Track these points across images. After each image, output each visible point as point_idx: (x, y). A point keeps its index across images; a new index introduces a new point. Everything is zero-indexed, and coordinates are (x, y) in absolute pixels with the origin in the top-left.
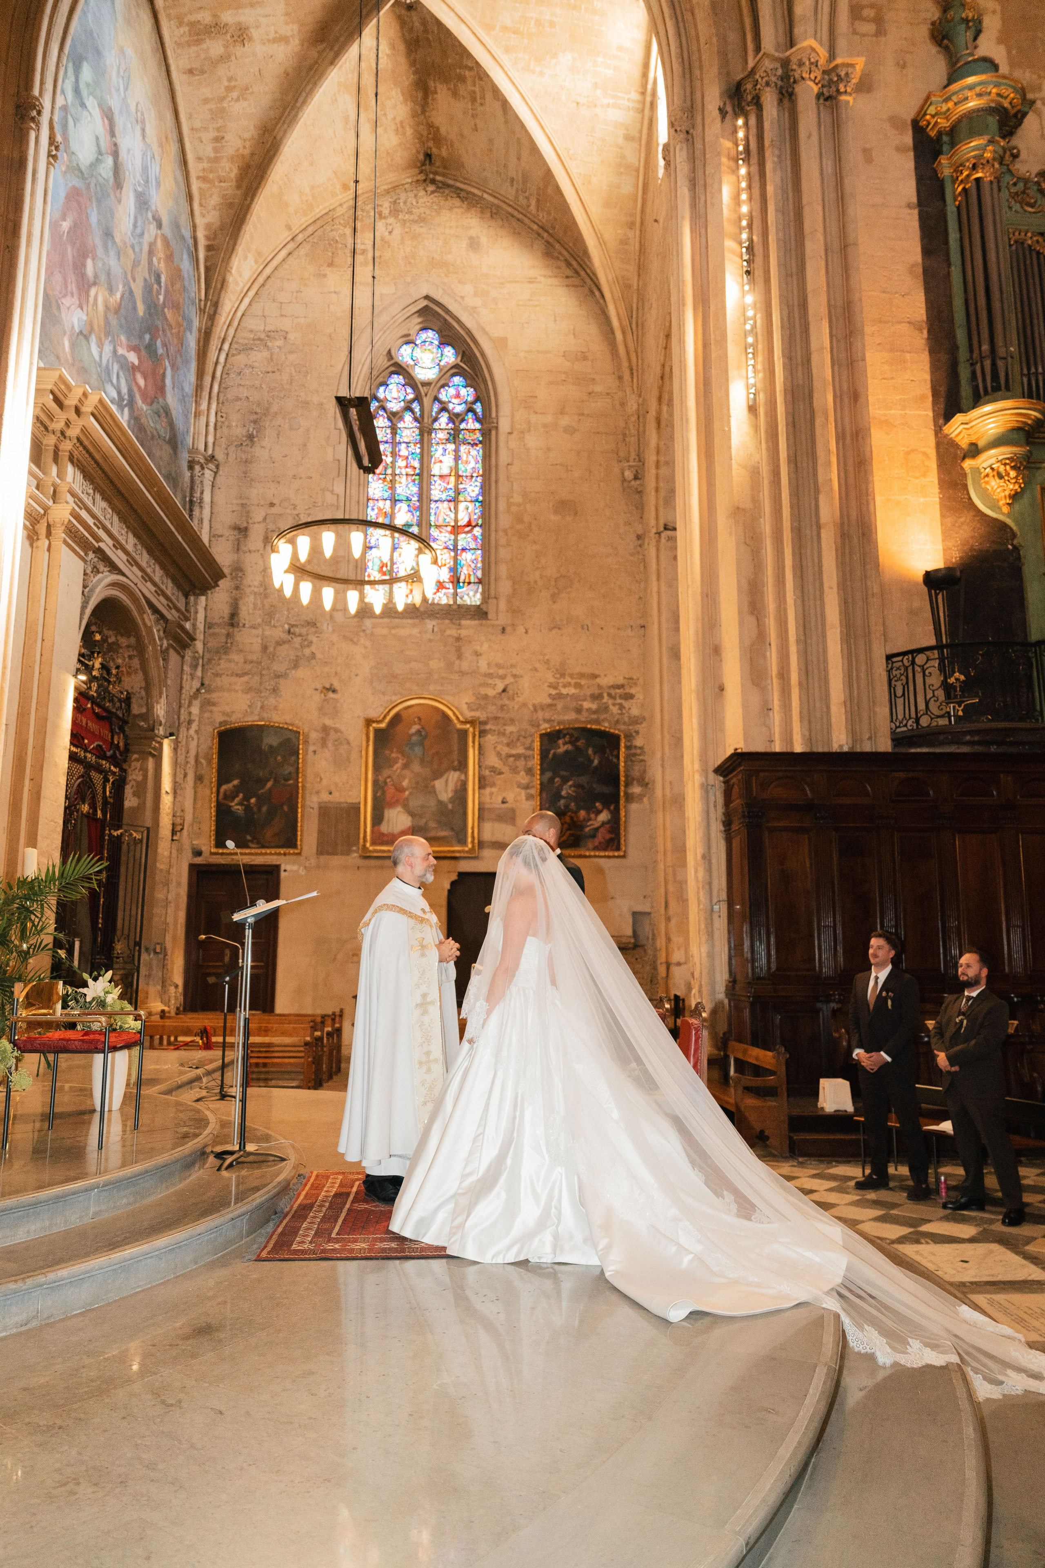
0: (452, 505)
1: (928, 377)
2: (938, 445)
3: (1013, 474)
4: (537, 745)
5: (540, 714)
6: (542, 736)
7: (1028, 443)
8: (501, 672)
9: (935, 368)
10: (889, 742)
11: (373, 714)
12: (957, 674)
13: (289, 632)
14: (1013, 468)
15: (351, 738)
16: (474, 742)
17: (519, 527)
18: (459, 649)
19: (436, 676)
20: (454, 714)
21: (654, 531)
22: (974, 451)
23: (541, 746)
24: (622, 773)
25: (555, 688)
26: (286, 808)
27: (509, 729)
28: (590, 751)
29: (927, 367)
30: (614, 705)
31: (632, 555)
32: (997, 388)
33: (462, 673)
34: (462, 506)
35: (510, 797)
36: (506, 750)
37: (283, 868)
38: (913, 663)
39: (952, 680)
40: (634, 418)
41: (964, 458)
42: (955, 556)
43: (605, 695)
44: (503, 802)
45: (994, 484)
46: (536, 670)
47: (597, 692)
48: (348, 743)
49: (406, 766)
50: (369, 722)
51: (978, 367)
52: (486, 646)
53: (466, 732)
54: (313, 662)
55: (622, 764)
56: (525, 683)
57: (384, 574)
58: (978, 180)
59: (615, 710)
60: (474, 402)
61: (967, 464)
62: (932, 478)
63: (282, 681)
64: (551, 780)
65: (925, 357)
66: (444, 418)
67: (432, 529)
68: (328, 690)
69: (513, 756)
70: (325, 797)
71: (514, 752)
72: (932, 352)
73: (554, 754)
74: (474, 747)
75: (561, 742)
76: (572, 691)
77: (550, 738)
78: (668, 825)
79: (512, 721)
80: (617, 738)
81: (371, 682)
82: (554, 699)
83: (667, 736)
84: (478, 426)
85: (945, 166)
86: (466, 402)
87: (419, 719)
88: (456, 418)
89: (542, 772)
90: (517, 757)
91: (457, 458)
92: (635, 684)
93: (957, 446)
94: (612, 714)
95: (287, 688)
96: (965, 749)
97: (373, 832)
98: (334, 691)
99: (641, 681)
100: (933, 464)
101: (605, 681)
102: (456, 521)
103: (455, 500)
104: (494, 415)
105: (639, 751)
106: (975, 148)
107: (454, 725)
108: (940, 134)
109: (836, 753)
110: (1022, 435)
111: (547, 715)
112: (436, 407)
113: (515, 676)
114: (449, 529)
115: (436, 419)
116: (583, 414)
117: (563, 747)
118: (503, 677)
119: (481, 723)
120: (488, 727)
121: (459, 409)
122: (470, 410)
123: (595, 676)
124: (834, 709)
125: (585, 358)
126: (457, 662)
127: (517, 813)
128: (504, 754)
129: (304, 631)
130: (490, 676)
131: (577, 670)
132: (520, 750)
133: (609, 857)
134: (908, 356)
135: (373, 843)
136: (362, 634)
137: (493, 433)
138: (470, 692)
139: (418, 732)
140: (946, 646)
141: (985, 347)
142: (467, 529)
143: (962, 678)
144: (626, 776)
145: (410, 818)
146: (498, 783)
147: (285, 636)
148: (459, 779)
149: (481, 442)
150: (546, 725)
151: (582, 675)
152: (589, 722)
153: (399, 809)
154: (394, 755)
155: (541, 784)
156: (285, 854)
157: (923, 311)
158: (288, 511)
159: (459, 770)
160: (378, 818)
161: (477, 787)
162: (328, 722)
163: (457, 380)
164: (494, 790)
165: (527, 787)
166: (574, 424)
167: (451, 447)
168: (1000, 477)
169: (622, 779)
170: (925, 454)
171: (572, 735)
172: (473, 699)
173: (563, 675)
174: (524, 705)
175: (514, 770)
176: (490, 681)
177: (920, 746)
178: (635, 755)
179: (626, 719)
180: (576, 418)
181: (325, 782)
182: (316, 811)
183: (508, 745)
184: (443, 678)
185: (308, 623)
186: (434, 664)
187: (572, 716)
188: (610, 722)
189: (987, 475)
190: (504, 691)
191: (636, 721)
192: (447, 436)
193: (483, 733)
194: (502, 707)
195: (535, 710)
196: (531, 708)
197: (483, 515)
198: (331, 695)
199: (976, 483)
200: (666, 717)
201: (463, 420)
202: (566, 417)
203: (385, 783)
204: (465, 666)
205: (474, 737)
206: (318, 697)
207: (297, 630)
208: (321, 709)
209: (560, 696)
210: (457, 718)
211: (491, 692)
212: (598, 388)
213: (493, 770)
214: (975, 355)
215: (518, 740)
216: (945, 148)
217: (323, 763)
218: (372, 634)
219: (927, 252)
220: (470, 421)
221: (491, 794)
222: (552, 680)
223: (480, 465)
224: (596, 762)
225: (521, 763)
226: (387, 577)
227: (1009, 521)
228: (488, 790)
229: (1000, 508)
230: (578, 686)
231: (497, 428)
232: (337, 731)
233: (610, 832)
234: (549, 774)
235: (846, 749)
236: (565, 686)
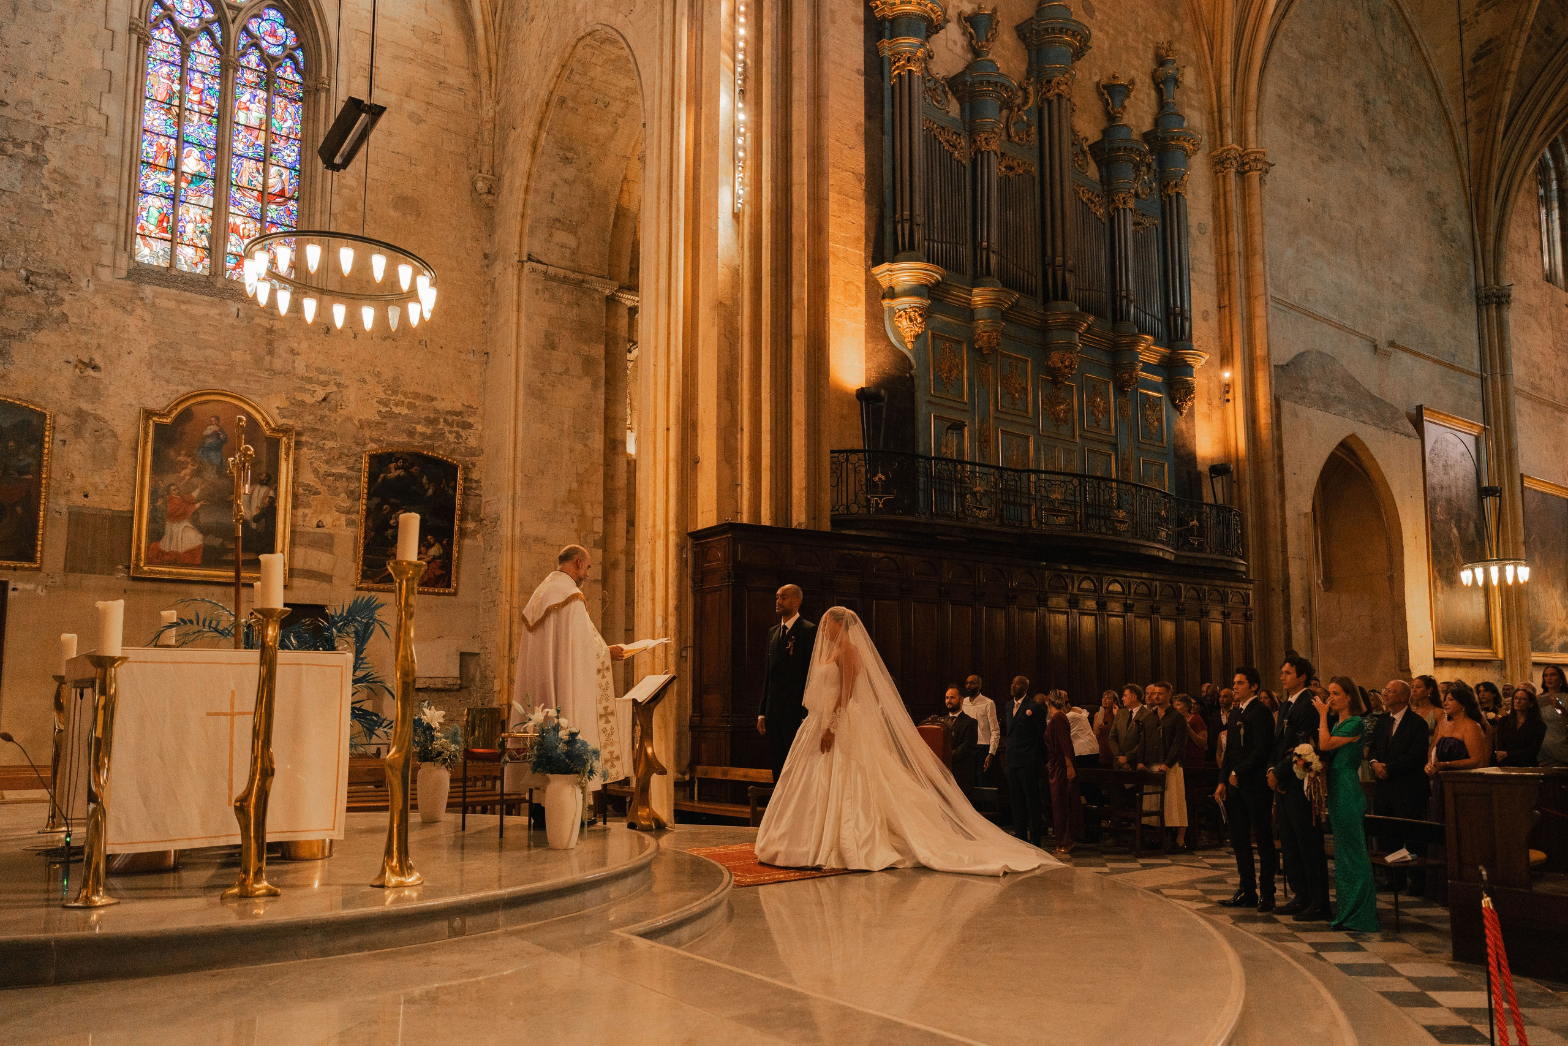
0: (261, 165)
1: (863, 222)
2: (867, 282)
3: (919, 320)
4: (365, 465)
5: (367, 433)
6: (372, 457)
7: (929, 298)
8: (322, 377)
9: (868, 217)
10: (829, 524)
11: (152, 405)
12: (880, 475)
13: (27, 280)
14: (920, 315)
15: (119, 431)
16: (287, 455)
17: (351, 214)
18: (270, 343)
19: (240, 370)
20: (264, 419)
21: (516, 258)
22: (892, 294)
23: (370, 467)
24: (457, 507)
25: (386, 406)
26: (19, 509)
27: (329, 444)
28: (425, 480)
29: (863, 215)
30: (450, 432)
31: (478, 274)
32: (912, 247)
33: (274, 372)
34: (273, 170)
35: (328, 520)
36: (324, 468)
37: (11, 585)
38: (847, 460)
39: (877, 479)
40: (490, 126)
41: (883, 298)
42: (874, 375)
43: (441, 420)
44: (318, 526)
45: (905, 323)
46: (364, 381)
47: (432, 416)
48: (115, 436)
49: (198, 473)
50: (149, 414)
51: (899, 227)
52: (304, 345)
53: (278, 441)
54: (65, 327)
55: (458, 497)
56: (351, 395)
57: (165, 231)
58: (910, 71)
59: (451, 438)
60: (294, 49)
61: (886, 303)
62: (861, 309)
63: (15, 344)
64: (379, 507)
65: (862, 205)
66: (253, 59)
67: (234, 189)
68: (86, 365)
69: (334, 475)
70: (78, 500)
71: (334, 471)
72: (866, 203)
73: (385, 478)
74: (287, 459)
75: (392, 466)
76: (405, 411)
77: (379, 462)
78: (516, 566)
79: (333, 436)
80: (455, 468)
81: (150, 365)
82: (385, 417)
83: (520, 475)
84: (298, 78)
85: (886, 47)
86: (284, 45)
87: (218, 419)
88: (266, 59)
89: (370, 496)
90: (339, 477)
91: (269, 110)
92: (475, 413)
93: (879, 285)
94: (448, 442)
95: (20, 353)
96: (883, 535)
97: (148, 548)
98: (95, 368)
99: (480, 411)
100: (863, 299)
101: (441, 405)
102: (265, 184)
103: (265, 159)
104: (324, 74)
105: (474, 485)
106: (911, 45)
107: (263, 432)
108: (884, 18)
109: (795, 530)
110: (925, 291)
111: (375, 434)
112: (243, 41)
113: (338, 385)
114: (255, 194)
115: (243, 55)
116: (431, 104)
117: (394, 473)
118: (324, 384)
119: (299, 434)
120: (303, 439)
121: (275, 51)
122: (291, 57)
123: (432, 399)
124: (795, 492)
125: (437, 42)
126: (268, 358)
127: (336, 540)
128: (322, 471)
129: (50, 283)
130: (310, 380)
131: (412, 389)
132: (342, 470)
133: (438, 594)
134: (851, 201)
135: (149, 562)
136: (138, 302)
137: (323, 95)
138: (284, 395)
139: (216, 434)
140: (868, 451)
141: (907, 213)
142: (279, 200)
143: (883, 478)
144: (462, 510)
145: (200, 536)
146: (314, 503)
147: (22, 286)
148: (266, 495)
149: (301, 100)
150: (375, 446)
151: (416, 395)
152: (423, 447)
153: (186, 523)
154: (181, 458)
155: (368, 510)
156: (15, 569)
157: (863, 166)
158: (29, 118)
159: (266, 484)
160: (156, 535)
161: (289, 507)
162: (85, 406)
163: (272, 13)
164: (307, 511)
165: (348, 512)
166: (420, 113)
167: (262, 94)
168: (911, 321)
169: (458, 512)
170: (857, 286)
171: (405, 461)
172: (286, 404)
173: (395, 392)
174: (349, 419)
175: (334, 491)
176: (309, 387)
177: (849, 529)
178: (470, 488)
179: (463, 450)
180: (424, 106)
181: (78, 481)
182: (65, 516)
183: (327, 462)
184: (249, 374)
185: (58, 275)
186: (237, 355)
187: (403, 438)
188: (445, 450)
189: (900, 316)
190: (324, 400)
191: (473, 452)
192: (258, 80)
193: (298, 444)
194: (322, 419)
195: (362, 427)
196: (356, 422)
197: (300, 187)
198: (90, 372)
199: (891, 319)
200: (520, 456)
201: (280, 66)
202: (412, 102)
203: (168, 490)
204: (278, 364)
205: (288, 448)
206: (69, 373)
207: (40, 281)
208: (74, 388)
209: (391, 415)
210: (267, 423)
211: (308, 399)
212: (450, 80)
213: (308, 488)
214: (898, 216)
215: (340, 458)
216: (887, 33)
217: (77, 457)
218: (153, 304)
219: (868, 116)
220: (289, 69)
221: (305, 516)
222: (382, 395)
223: (299, 127)
224: (430, 492)
225: (342, 484)
226: (169, 236)
227: (910, 355)
228: (300, 512)
229: (906, 344)
230: (411, 406)
231: (328, 91)
232: (97, 418)
233: (441, 568)
234: (376, 500)
235: (803, 527)
236: (397, 405)
